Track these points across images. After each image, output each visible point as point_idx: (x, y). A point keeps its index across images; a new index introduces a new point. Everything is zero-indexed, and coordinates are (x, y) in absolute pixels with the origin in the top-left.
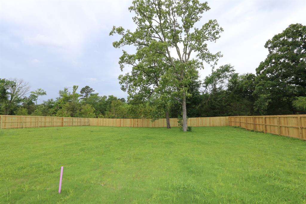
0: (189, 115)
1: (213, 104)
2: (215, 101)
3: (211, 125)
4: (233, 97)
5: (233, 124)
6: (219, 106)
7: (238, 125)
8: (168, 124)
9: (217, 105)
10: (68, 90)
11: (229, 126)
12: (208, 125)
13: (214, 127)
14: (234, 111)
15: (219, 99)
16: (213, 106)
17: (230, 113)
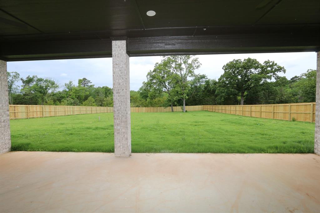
0: (186, 105)
1: (195, 98)
2: (196, 97)
3: (194, 110)
4: (206, 94)
5: (205, 109)
6: (199, 99)
7: (207, 110)
8: (172, 110)
9: (197, 98)
10: (73, 83)
11: (203, 110)
12: (192, 110)
13: (195, 111)
14: (206, 103)
15: (198, 95)
16: (195, 99)
17: (204, 104)
